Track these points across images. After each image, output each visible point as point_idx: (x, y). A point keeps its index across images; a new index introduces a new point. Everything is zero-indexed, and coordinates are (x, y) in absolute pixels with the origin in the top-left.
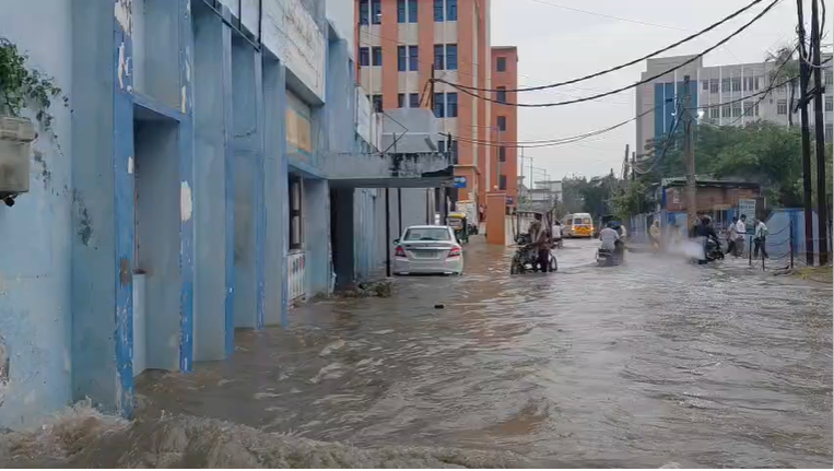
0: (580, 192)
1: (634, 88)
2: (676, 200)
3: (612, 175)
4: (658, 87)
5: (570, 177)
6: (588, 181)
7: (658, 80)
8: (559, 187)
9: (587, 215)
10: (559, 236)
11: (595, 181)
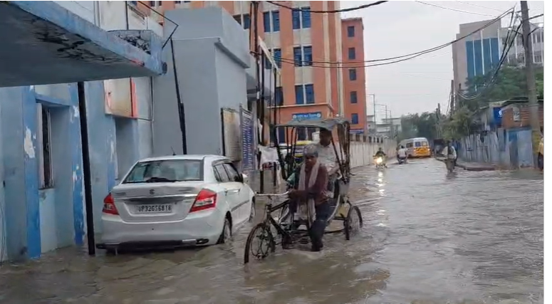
0: (414, 124)
1: (451, 45)
2: (516, 118)
3: (438, 110)
4: (469, 44)
5: (406, 115)
6: (420, 115)
7: (468, 39)
8: (398, 122)
9: (423, 139)
10: (404, 156)
11: (425, 115)
